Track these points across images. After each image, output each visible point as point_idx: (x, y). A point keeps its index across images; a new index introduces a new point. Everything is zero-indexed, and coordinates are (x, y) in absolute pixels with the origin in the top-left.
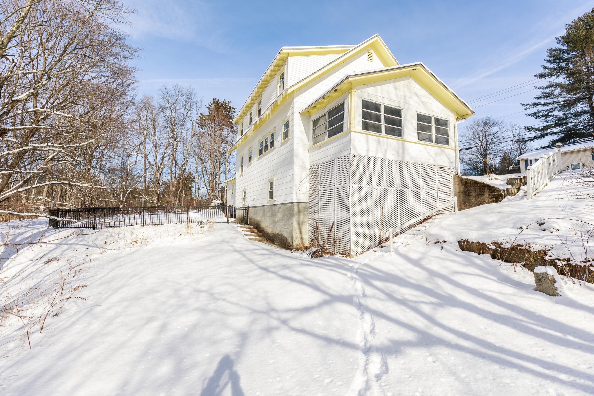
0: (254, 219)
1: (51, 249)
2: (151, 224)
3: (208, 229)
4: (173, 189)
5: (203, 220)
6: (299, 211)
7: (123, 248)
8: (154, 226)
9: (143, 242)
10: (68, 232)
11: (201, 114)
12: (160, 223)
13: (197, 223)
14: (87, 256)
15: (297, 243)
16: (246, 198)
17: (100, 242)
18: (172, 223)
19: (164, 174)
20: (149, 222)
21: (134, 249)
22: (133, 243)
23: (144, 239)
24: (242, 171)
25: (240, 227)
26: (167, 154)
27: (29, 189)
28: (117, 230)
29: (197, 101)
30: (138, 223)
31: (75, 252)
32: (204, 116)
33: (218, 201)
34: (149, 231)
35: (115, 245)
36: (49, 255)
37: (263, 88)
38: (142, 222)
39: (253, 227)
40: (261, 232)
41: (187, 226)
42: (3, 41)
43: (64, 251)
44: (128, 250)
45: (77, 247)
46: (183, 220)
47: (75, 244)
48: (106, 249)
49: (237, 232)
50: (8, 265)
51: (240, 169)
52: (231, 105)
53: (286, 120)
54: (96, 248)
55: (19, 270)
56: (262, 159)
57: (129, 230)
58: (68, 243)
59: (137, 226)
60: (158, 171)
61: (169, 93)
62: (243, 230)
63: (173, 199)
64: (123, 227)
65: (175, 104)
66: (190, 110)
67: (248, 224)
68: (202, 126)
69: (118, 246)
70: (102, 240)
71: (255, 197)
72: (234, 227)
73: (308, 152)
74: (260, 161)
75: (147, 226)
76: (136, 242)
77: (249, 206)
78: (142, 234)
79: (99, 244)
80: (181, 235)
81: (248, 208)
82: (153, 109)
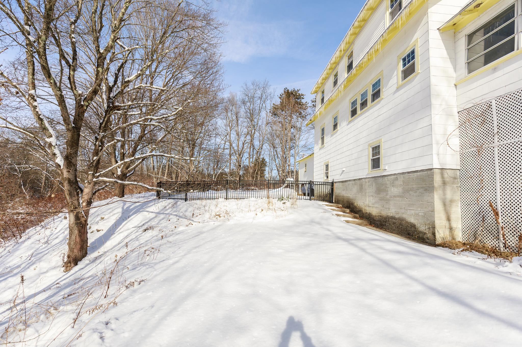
0: (343, 196)
1: (151, 217)
2: (234, 198)
3: (291, 206)
4: (251, 171)
5: (284, 196)
6: (444, 183)
7: (207, 222)
8: (236, 200)
9: (226, 216)
10: (166, 202)
11: (274, 104)
12: (242, 198)
13: (277, 199)
14: (175, 227)
15: (442, 235)
16: (329, 173)
17: (189, 214)
18: (252, 198)
19: (244, 158)
20: (232, 196)
21: (217, 223)
22: (216, 217)
23: (227, 213)
24: (323, 143)
25: (326, 205)
26: (247, 141)
27: (133, 160)
28: (204, 202)
29: (271, 92)
30: (222, 196)
31: (168, 222)
32: (277, 106)
33: (292, 179)
34: (231, 205)
35: (201, 217)
36: (149, 223)
37: (356, 34)
38: (226, 196)
39: (341, 206)
40: (355, 212)
41: (267, 202)
42: (116, 24)
43: (161, 220)
44: (212, 224)
45: (171, 217)
46: (263, 196)
47: (170, 214)
48: (193, 221)
49: (326, 211)
50: (120, 229)
51: (320, 142)
52: (300, 92)
53: (407, 51)
54: (184, 220)
55: (125, 236)
56: (356, 121)
57: (214, 203)
58: (165, 213)
59: (220, 200)
60: (240, 155)
61: (249, 89)
62: (331, 209)
63: (251, 179)
64: (209, 200)
65: (253, 97)
66: (264, 102)
67: (334, 202)
68: (275, 114)
69: (204, 219)
70: (191, 212)
71: (344, 169)
72: (320, 205)
73: (454, 88)
74: (352, 124)
75: (230, 200)
76: (219, 215)
77: (334, 181)
78: (225, 208)
79: (188, 215)
80: (262, 210)
81: (332, 183)
82: (236, 104)
